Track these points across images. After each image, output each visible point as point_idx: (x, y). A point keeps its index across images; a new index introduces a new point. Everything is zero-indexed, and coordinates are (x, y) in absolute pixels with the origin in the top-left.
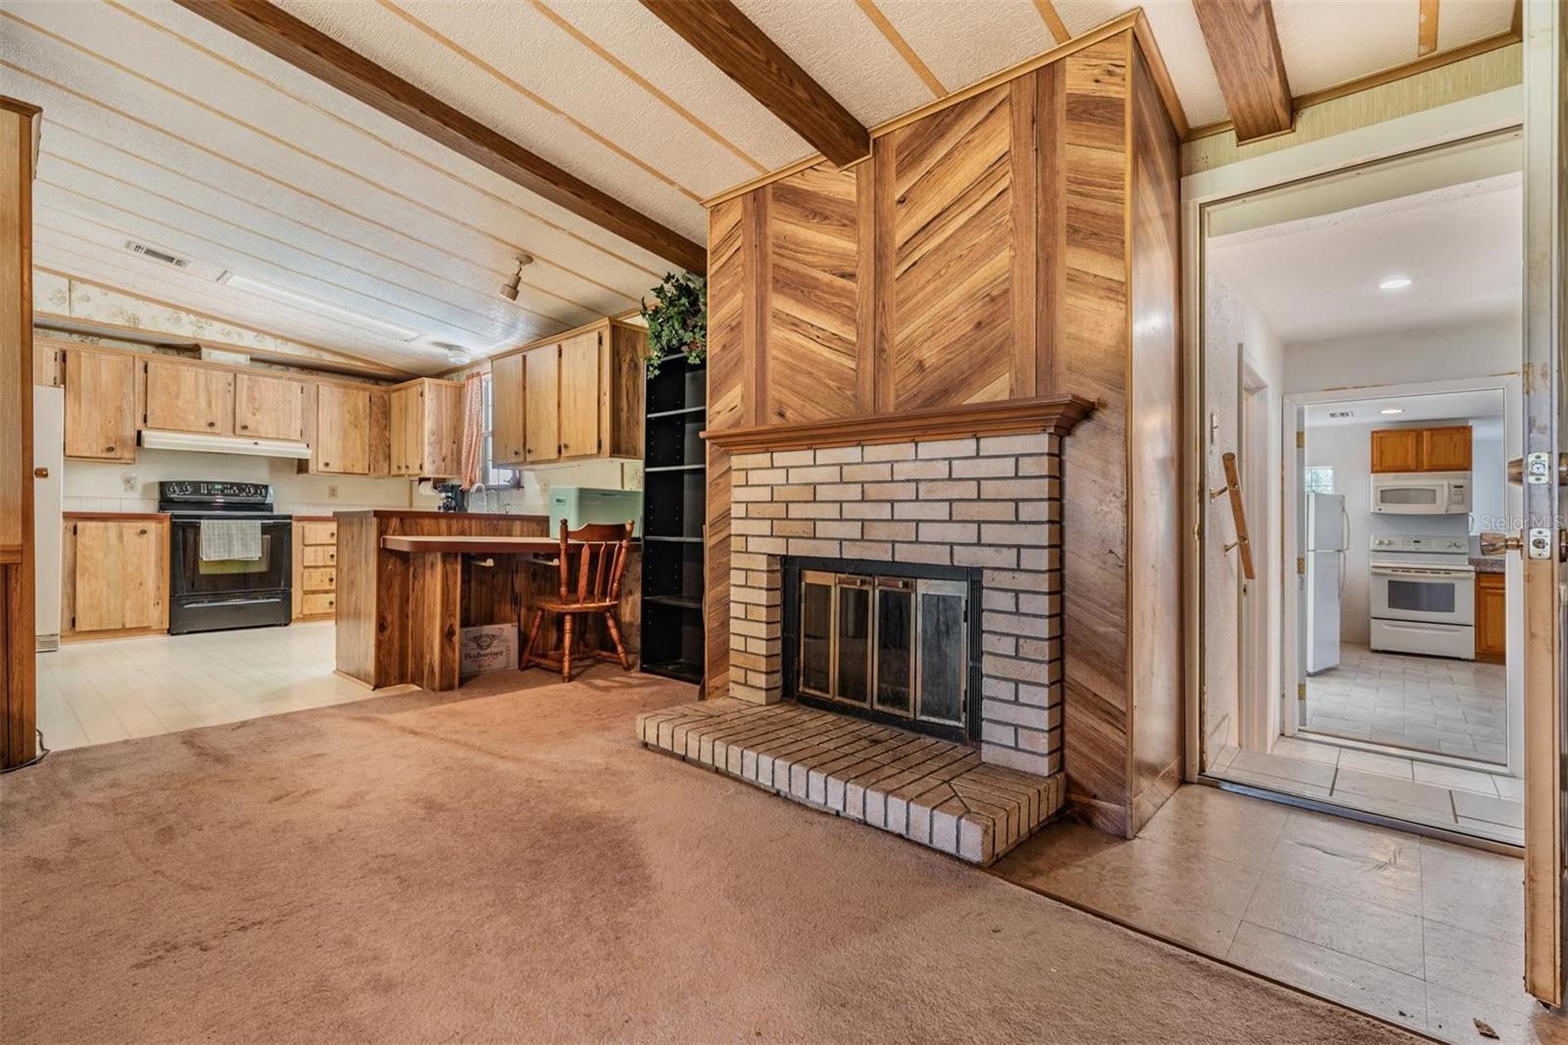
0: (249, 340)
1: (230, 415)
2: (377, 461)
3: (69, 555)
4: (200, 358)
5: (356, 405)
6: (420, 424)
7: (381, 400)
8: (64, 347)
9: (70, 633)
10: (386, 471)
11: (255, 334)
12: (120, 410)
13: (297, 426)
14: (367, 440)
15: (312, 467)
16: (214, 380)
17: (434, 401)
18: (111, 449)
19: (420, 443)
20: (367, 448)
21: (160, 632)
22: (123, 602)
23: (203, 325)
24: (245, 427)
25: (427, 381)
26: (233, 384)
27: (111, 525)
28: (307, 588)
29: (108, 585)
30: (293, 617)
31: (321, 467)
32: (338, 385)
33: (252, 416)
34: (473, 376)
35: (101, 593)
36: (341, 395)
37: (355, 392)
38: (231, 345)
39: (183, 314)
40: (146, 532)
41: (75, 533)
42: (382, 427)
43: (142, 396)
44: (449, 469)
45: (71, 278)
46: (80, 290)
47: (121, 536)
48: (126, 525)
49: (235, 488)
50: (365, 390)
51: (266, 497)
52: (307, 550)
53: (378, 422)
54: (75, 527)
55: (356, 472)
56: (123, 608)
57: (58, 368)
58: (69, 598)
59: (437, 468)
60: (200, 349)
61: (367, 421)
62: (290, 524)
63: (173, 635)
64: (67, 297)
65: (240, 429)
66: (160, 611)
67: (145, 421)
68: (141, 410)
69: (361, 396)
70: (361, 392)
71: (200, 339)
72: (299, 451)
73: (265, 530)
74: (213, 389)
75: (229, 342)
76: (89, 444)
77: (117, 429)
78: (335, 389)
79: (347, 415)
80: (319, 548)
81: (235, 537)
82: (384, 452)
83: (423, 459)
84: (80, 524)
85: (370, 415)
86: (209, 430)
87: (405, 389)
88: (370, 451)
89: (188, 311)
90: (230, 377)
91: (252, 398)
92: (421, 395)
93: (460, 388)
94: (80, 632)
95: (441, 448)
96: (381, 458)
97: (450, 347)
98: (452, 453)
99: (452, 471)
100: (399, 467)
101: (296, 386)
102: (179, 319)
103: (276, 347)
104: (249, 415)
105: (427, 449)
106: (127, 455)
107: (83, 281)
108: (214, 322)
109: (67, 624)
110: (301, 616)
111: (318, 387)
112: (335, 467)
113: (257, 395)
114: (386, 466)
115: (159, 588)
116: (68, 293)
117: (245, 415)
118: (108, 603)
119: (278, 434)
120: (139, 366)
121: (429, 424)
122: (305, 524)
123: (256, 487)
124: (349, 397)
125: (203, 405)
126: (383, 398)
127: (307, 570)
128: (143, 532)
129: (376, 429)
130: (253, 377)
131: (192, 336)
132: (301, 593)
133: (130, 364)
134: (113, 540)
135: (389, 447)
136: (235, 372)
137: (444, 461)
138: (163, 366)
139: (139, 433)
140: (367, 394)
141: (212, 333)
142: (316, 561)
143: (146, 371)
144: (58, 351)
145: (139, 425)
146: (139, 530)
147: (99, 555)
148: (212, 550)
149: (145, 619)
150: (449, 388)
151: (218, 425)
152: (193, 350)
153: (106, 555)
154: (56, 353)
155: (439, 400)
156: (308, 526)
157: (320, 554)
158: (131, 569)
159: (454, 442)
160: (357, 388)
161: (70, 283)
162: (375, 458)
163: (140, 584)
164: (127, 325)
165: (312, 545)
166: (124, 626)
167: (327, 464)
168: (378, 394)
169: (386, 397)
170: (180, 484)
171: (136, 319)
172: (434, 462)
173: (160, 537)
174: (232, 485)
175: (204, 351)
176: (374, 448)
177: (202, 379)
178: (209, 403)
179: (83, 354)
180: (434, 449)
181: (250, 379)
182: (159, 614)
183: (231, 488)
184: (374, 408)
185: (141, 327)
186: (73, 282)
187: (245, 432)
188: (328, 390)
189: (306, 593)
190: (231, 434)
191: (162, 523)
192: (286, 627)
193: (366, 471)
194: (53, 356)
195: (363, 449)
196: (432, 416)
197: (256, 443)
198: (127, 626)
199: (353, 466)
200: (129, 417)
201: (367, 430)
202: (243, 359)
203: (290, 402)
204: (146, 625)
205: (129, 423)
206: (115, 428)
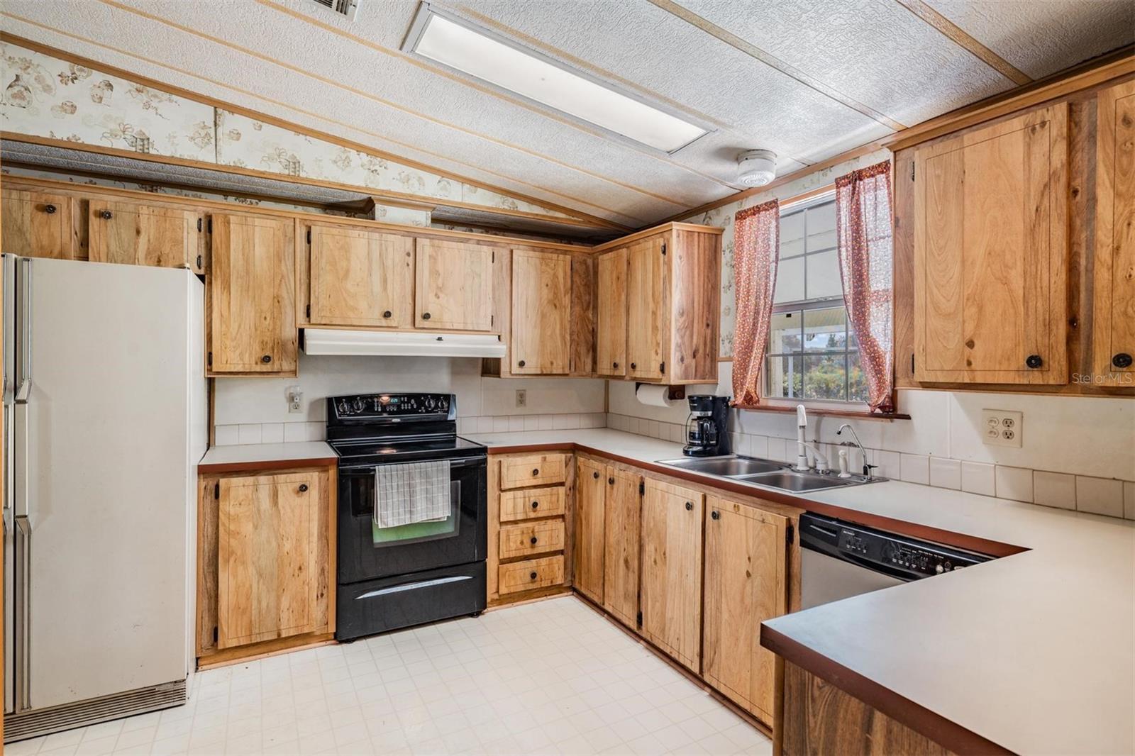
0: (431, 188)
1: (410, 300)
2: (578, 354)
3: (209, 530)
4: (374, 219)
5: (555, 276)
6: (661, 297)
7: (584, 267)
8: (210, 210)
9: (210, 653)
10: (589, 367)
11: (439, 178)
12: (277, 300)
13: (487, 310)
14: (568, 326)
15: (504, 368)
16: (390, 249)
17: (684, 259)
18: (266, 359)
19: (658, 327)
20: (568, 337)
21: (324, 638)
22: (279, 598)
23: (377, 167)
24: (426, 316)
25: (676, 226)
26: (412, 254)
27: (263, 479)
28: (504, 555)
29: (260, 575)
30: (489, 600)
31: (516, 369)
32: (534, 248)
33: (437, 300)
34: (756, 210)
35: (251, 586)
36: (538, 261)
37: (555, 256)
38: (411, 196)
39: (353, 153)
40: (306, 488)
41: (217, 496)
42: (585, 305)
43: (304, 277)
44: (701, 369)
45: (217, 105)
46: (231, 122)
47: (275, 495)
48: (282, 478)
49: (413, 401)
50: (565, 252)
51: (448, 412)
52: (506, 497)
53: (579, 298)
54: (217, 487)
55: (555, 372)
56: (278, 608)
57: (203, 242)
58: (210, 598)
59: (686, 368)
60: (374, 205)
61: (568, 296)
62: (485, 461)
63: (341, 642)
64: (213, 134)
65: (421, 319)
66: (323, 607)
67: (308, 315)
68: (303, 299)
69: (562, 261)
70: (561, 256)
71: (374, 190)
72: (487, 346)
73: (455, 473)
74: (389, 263)
75: (408, 192)
76: (241, 354)
77: (274, 329)
78: (531, 253)
79: (545, 291)
80: (519, 493)
81: (418, 488)
82: (587, 342)
83: (666, 355)
84: (223, 482)
85: (572, 289)
86: (384, 322)
87: (626, 246)
88: (572, 340)
89: (360, 148)
90: (410, 241)
91: (435, 273)
92: (664, 252)
93: (717, 235)
94: (224, 650)
95: (692, 336)
96: (583, 350)
97: (738, 154)
98: (705, 344)
99: (704, 371)
100: (615, 366)
101: (486, 251)
102: (347, 161)
103: (463, 195)
104: (432, 297)
105: (675, 338)
106: (287, 366)
107: (234, 109)
108: (389, 163)
109: (206, 639)
110: (496, 596)
111: (512, 251)
112: (531, 368)
113: (440, 268)
114: (589, 361)
115: (323, 570)
116: (213, 128)
117: (427, 302)
118: (259, 602)
119: (465, 323)
120: (301, 232)
121: (677, 298)
122: (503, 458)
123: (436, 397)
124: (547, 265)
125: (377, 287)
126: (585, 262)
127: (504, 528)
128: (303, 488)
129: (577, 309)
130: (436, 242)
131: (363, 185)
132: (497, 563)
133: (290, 234)
134: (265, 503)
135: (594, 333)
136: (415, 236)
137: (694, 357)
138: (329, 230)
139: (301, 332)
140: (568, 258)
141: (388, 179)
142: (515, 514)
143: (309, 241)
144: (202, 216)
145: (301, 321)
146: (298, 485)
147: (247, 528)
148: (390, 512)
149: (305, 622)
150: (702, 235)
151: (395, 314)
152: (363, 208)
153: (256, 527)
154: (200, 220)
155: (690, 256)
156: (507, 460)
157: (520, 502)
158: (288, 546)
159: (708, 325)
160: (556, 251)
161: (216, 112)
162: (576, 350)
163: (300, 568)
164: (286, 172)
165: (510, 490)
166: (279, 635)
167: (522, 364)
168: (581, 258)
169: (590, 262)
170: (351, 399)
171: (296, 163)
172: (682, 360)
173: (324, 493)
174: (410, 396)
175: (379, 208)
176: (575, 337)
177: (375, 247)
178: (385, 281)
179: (232, 218)
180: (682, 337)
181: (433, 246)
182: (321, 612)
183: (409, 402)
184: (577, 279)
185: (303, 175)
186: (220, 111)
187: (426, 324)
188: (524, 254)
189: (502, 562)
190: (409, 326)
191: (327, 471)
192: (480, 617)
193: (567, 371)
194: (195, 225)
195: (563, 338)
196: (680, 285)
197: (440, 339)
198: (284, 635)
199: (552, 363)
200: (289, 311)
201: (568, 310)
202: (423, 217)
203: (480, 276)
204: (306, 631)
205: (289, 319)
206: (271, 328)
